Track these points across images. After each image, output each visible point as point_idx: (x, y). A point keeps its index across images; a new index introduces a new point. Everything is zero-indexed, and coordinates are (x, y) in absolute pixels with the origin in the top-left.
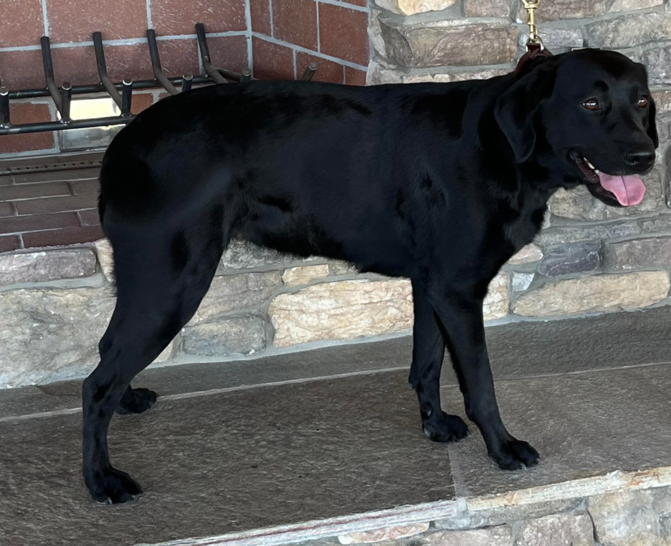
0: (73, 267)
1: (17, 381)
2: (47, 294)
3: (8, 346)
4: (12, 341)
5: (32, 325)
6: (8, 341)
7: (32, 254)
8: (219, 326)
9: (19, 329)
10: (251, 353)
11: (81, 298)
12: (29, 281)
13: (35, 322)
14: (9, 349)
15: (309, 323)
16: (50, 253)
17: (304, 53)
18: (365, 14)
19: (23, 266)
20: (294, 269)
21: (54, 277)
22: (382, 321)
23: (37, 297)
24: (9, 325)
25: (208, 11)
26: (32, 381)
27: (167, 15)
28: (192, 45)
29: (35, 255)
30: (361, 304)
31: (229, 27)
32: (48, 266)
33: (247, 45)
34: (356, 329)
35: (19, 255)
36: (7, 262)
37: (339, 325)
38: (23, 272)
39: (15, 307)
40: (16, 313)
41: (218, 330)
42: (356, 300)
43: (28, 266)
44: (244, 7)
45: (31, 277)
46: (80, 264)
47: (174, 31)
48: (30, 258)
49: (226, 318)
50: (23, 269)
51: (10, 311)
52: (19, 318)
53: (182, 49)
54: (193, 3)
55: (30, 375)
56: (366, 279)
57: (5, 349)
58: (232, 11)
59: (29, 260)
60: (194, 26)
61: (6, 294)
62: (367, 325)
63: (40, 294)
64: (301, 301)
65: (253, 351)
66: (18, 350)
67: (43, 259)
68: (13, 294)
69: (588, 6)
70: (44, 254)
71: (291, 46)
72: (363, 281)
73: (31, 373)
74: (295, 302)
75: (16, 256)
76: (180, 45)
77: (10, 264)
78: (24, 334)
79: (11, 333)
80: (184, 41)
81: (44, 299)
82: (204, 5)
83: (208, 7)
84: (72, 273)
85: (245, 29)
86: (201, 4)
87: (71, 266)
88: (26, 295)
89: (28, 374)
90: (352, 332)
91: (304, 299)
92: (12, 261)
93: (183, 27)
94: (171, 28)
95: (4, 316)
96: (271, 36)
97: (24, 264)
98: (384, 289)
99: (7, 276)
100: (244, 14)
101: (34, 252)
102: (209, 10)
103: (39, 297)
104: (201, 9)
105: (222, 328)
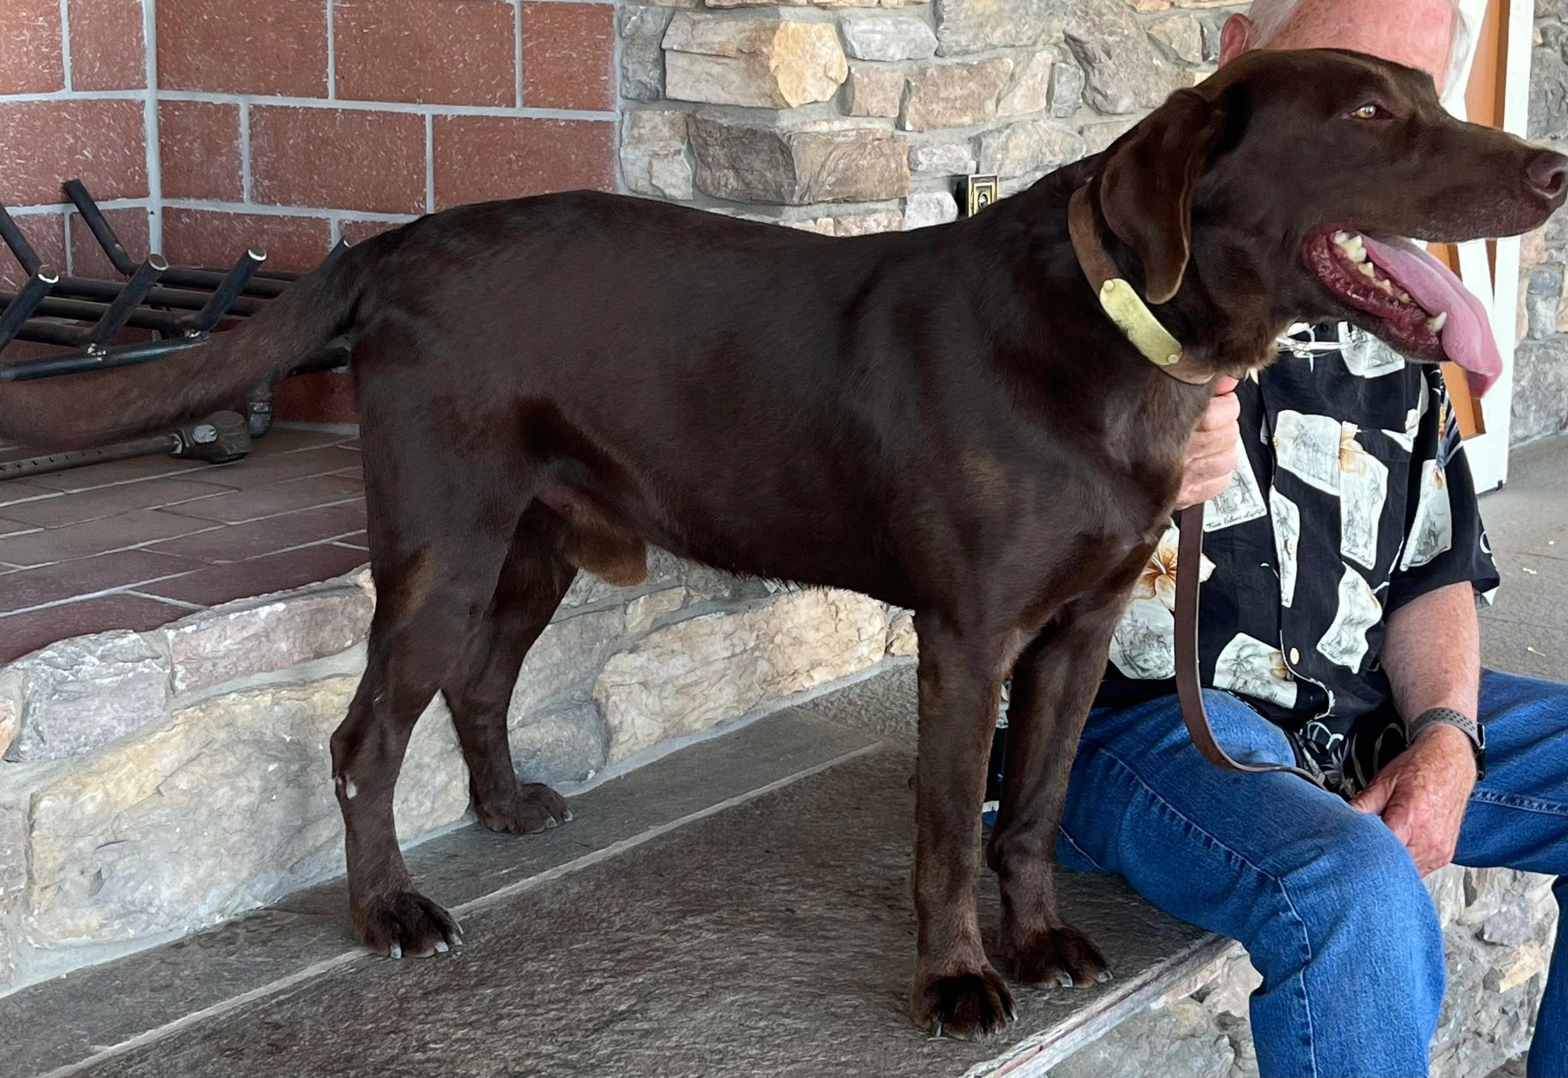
0: (333, 630)
1: (232, 904)
2: (280, 698)
3: (225, 823)
4: (231, 812)
5: (266, 770)
6: (224, 813)
7: (260, 609)
8: (543, 730)
9: (242, 783)
10: (590, 776)
11: (336, 699)
12: (260, 670)
13: (269, 762)
14: (224, 829)
15: (650, 707)
16: (293, 603)
17: (372, 222)
18: (607, 125)
19: (247, 638)
20: (642, 599)
21: (302, 656)
22: (750, 687)
23: (262, 705)
24: (225, 775)
25: (83, 155)
26: (256, 898)
27: (11, 162)
28: (56, 226)
29: (264, 611)
30: (724, 659)
31: (118, 190)
32: (291, 633)
33: (148, 228)
34: (714, 709)
35: (238, 614)
36: (216, 632)
37: (692, 705)
38: (251, 650)
39: (222, 735)
40: (228, 746)
41: (542, 739)
42: (716, 652)
43: (256, 636)
44: (143, 149)
45: (264, 660)
46: (345, 622)
47: (25, 198)
48: (256, 619)
49: (549, 713)
50: (249, 645)
51: (216, 746)
52: (238, 756)
53: (37, 237)
54: (58, 138)
55: (254, 885)
56: (721, 611)
57: (219, 832)
58: (125, 156)
59: (254, 623)
60: (59, 186)
61: (208, 707)
62: (732, 698)
63: (268, 699)
64: (645, 664)
65: (592, 774)
66: (241, 831)
67: (279, 619)
68: (218, 705)
69: (977, 104)
70: (280, 607)
71: (322, 213)
72: (718, 615)
73: (255, 881)
74: (635, 668)
75: (232, 616)
76: (34, 227)
77: (221, 638)
78: (250, 790)
79: (231, 793)
80: (42, 219)
81: (276, 708)
82: (76, 143)
83: (84, 147)
84: (332, 643)
85: (145, 194)
86: (71, 141)
87: (328, 628)
88: (243, 704)
89: (251, 883)
90: (709, 715)
91: (649, 659)
92: (224, 630)
93: (40, 188)
94: (18, 190)
95: (210, 756)
96: (242, 201)
97: (245, 634)
98: (748, 627)
99: (225, 662)
100: (145, 163)
101: (263, 604)
102: (85, 153)
103: (266, 708)
104: (72, 151)
105: (547, 732)
